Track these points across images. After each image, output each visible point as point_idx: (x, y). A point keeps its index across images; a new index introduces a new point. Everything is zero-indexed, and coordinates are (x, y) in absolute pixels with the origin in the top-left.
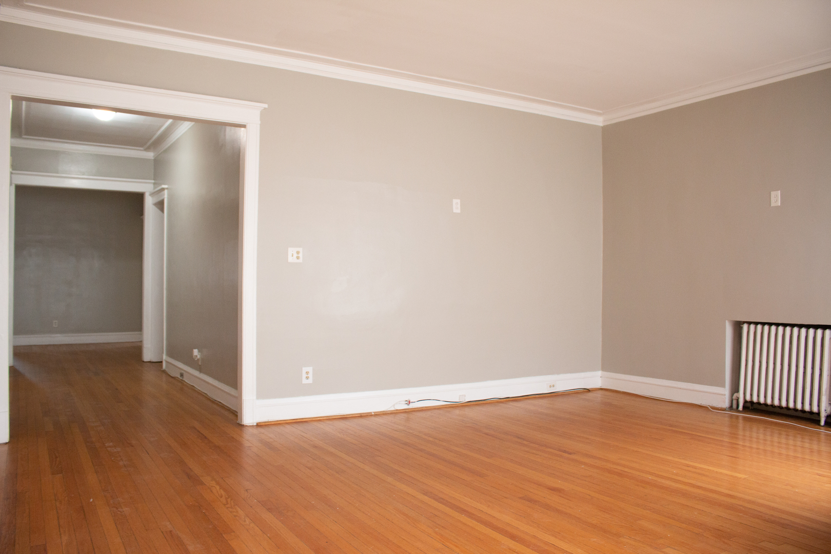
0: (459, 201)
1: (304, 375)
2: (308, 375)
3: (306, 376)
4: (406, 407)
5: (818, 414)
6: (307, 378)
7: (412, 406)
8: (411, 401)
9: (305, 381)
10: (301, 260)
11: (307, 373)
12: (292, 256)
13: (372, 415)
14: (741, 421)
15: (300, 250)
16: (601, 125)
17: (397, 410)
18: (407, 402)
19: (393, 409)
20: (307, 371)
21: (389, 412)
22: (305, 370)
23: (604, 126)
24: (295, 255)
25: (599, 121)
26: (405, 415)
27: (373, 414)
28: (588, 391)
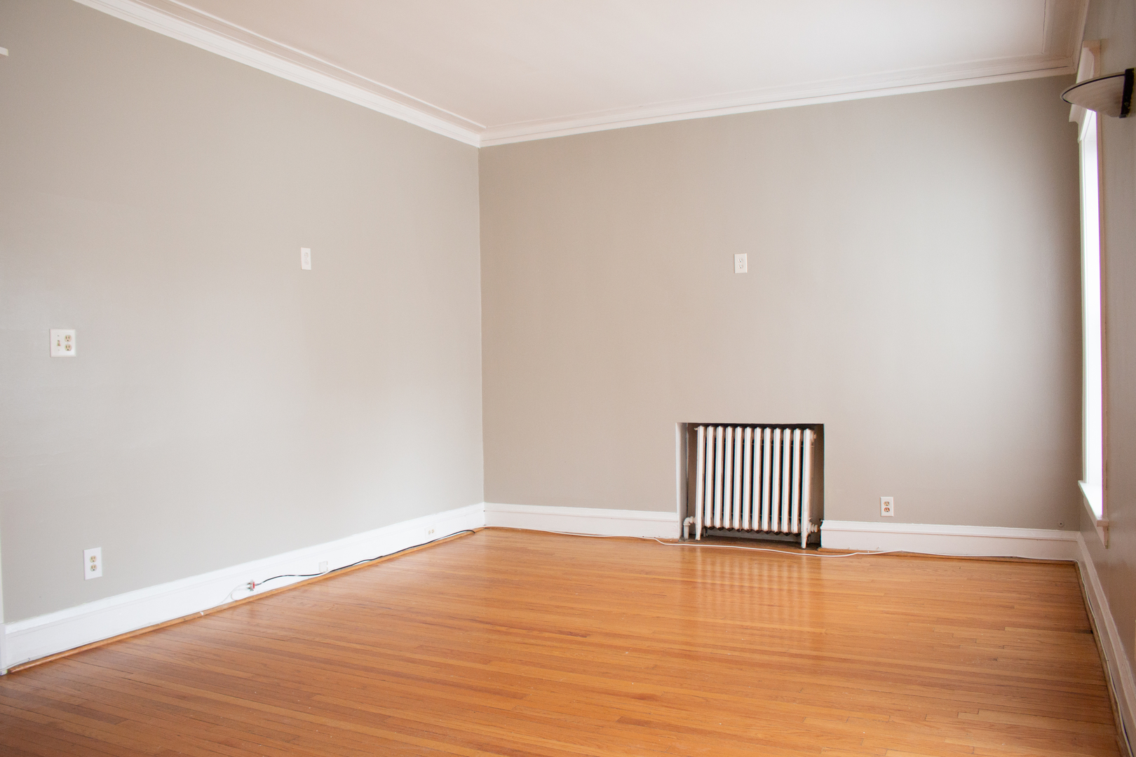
0: (308, 250)
1: (88, 564)
2: (95, 563)
3: (92, 564)
4: (248, 594)
5: (799, 535)
6: (93, 568)
7: (258, 590)
8: (255, 583)
9: (90, 575)
10: (72, 353)
11: (93, 559)
12: (59, 345)
13: (201, 617)
14: (699, 554)
15: (72, 333)
16: (478, 146)
17: (236, 601)
18: (249, 586)
19: (230, 600)
20: (93, 555)
21: (225, 607)
22: (89, 553)
23: (482, 148)
24: (64, 343)
25: (475, 140)
26: (248, 607)
27: (202, 614)
28: (473, 532)
